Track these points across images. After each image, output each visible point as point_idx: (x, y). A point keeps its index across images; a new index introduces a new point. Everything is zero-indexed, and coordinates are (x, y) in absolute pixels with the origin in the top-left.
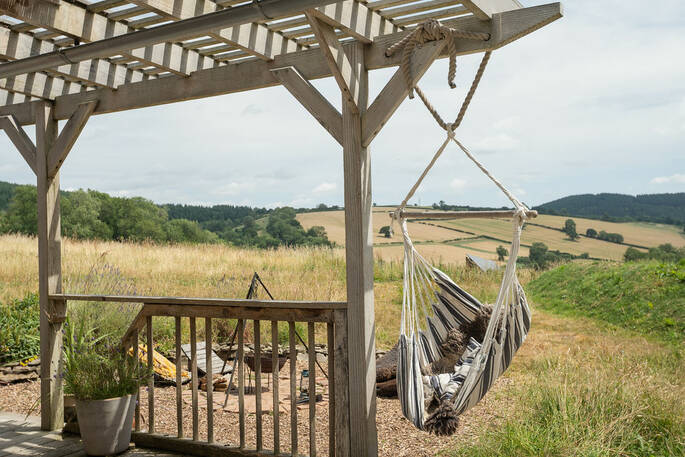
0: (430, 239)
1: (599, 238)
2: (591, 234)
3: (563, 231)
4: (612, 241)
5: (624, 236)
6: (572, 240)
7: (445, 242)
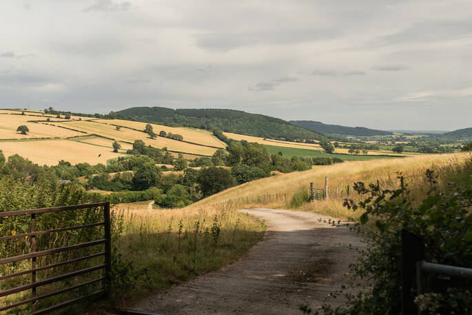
0: (58, 136)
1: (168, 137)
2: (162, 134)
3: (145, 132)
4: (176, 139)
5: (184, 136)
6: (152, 138)
7: (69, 138)
